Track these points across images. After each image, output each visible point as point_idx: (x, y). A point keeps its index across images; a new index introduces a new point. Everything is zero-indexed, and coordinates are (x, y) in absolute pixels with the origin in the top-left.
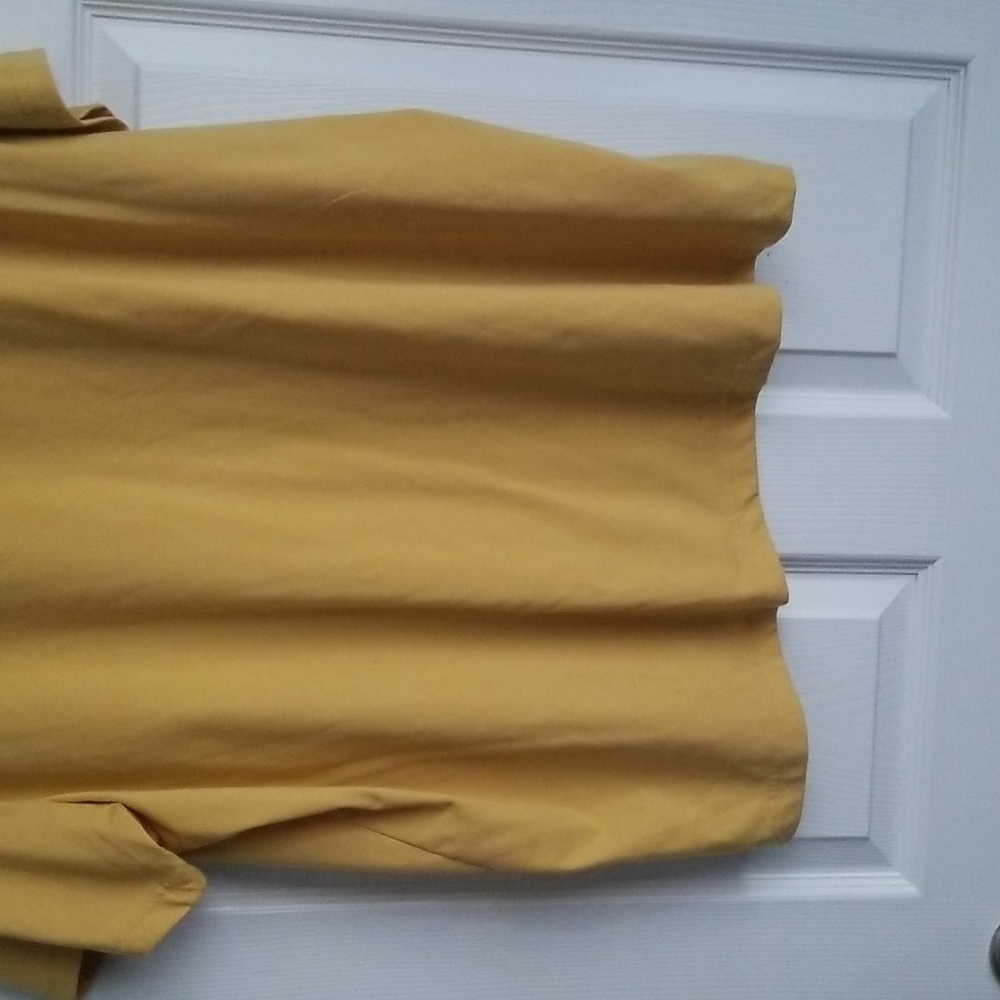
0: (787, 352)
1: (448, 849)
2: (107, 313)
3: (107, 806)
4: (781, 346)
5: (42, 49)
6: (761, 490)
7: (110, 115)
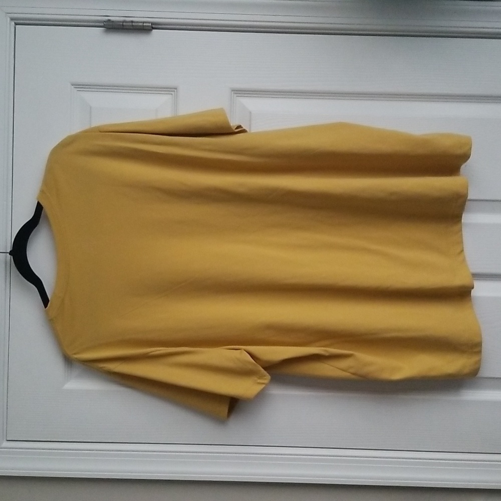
0: (470, 200)
1: (352, 371)
2: (242, 190)
3: (239, 351)
4: (468, 198)
5: (222, 108)
6: (464, 249)
7: (242, 128)
